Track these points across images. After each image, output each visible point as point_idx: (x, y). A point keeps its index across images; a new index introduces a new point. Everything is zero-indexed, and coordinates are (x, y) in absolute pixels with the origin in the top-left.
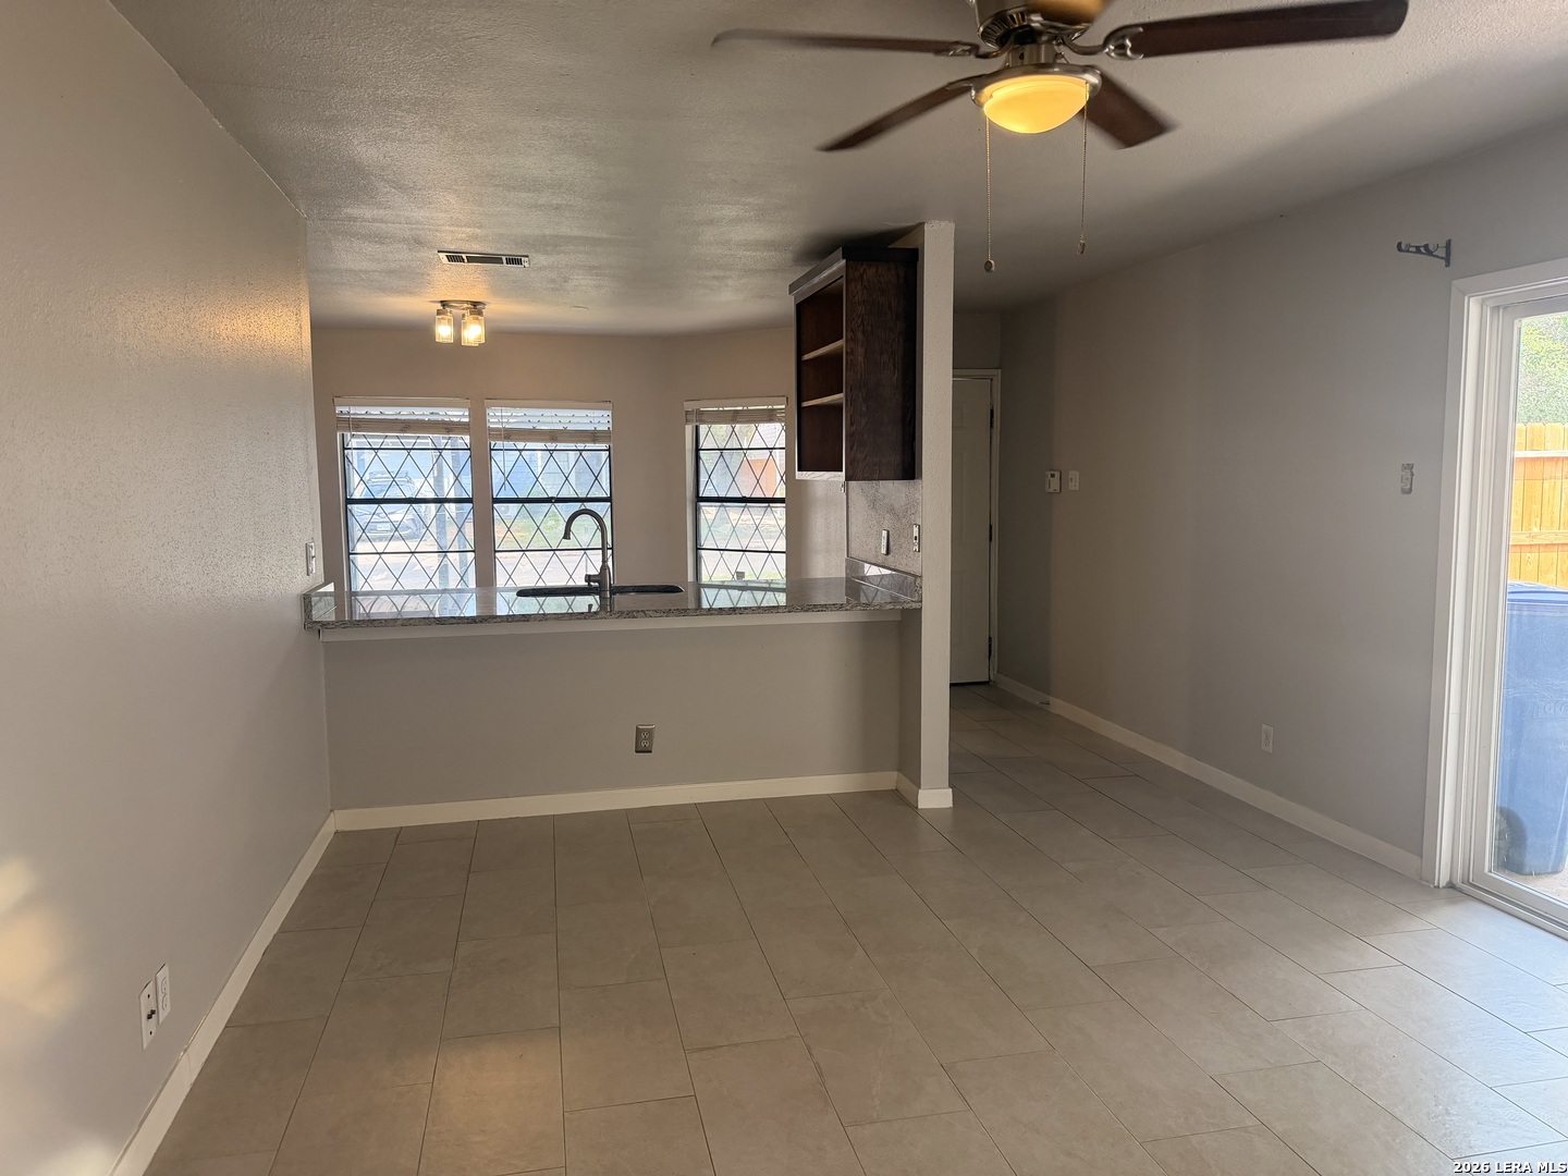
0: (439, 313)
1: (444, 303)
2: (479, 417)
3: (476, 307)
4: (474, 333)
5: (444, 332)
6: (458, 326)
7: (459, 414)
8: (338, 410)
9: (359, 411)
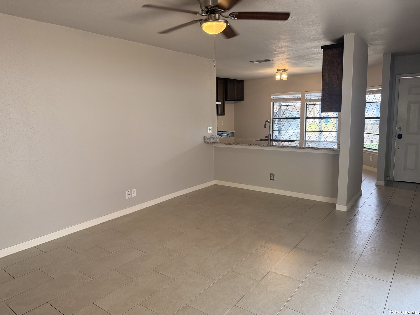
0: (277, 73)
1: (278, 70)
2: (303, 96)
3: (284, 70)
4: (285, 77)
5: (278, 77)
6: (281, 75)
7: (299, 96)
8: (272, 97)
9: (277, 97)
